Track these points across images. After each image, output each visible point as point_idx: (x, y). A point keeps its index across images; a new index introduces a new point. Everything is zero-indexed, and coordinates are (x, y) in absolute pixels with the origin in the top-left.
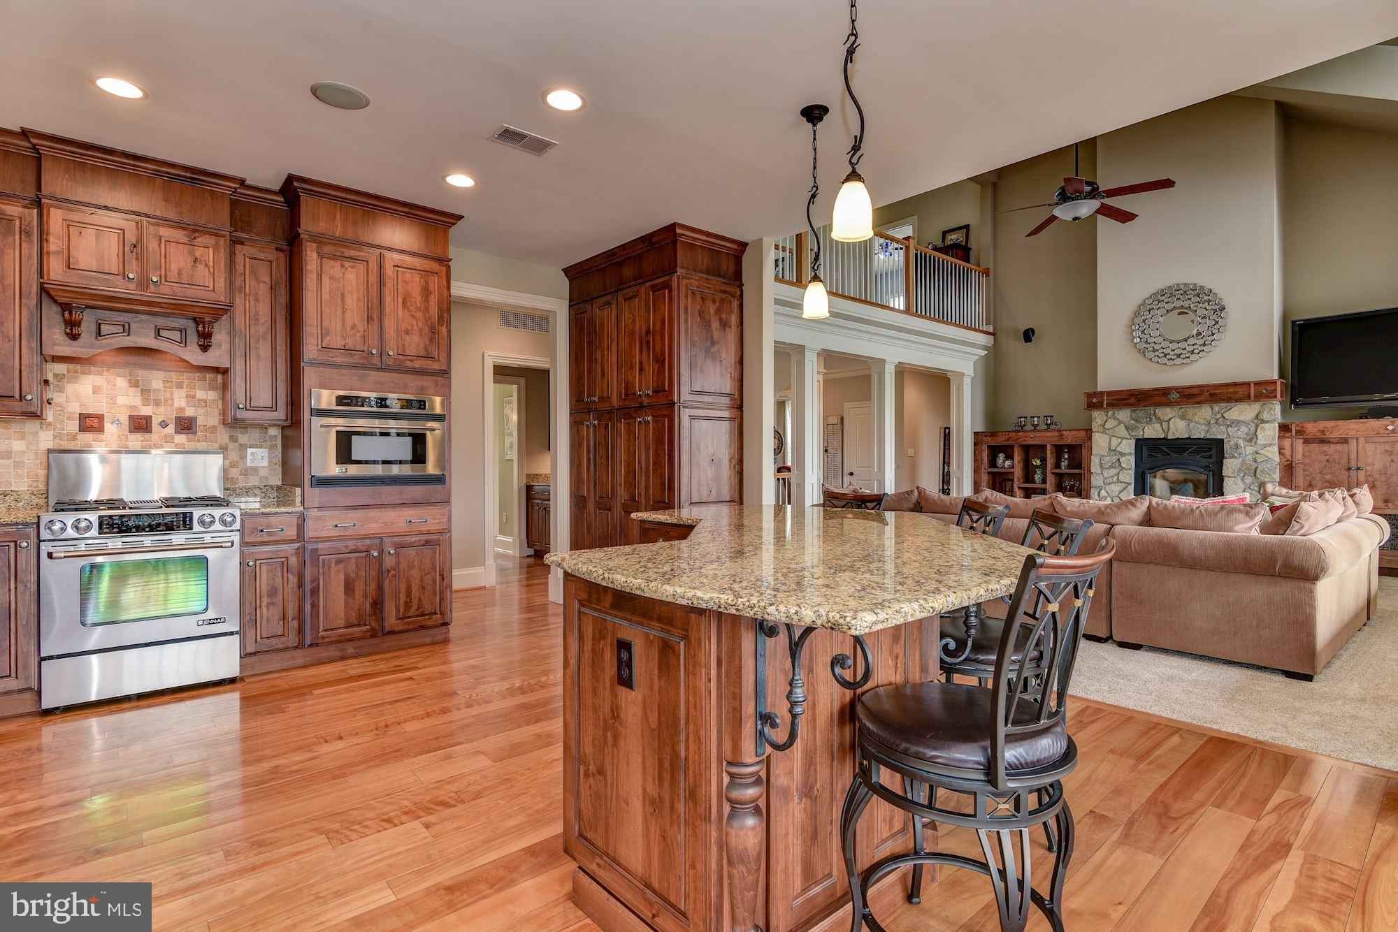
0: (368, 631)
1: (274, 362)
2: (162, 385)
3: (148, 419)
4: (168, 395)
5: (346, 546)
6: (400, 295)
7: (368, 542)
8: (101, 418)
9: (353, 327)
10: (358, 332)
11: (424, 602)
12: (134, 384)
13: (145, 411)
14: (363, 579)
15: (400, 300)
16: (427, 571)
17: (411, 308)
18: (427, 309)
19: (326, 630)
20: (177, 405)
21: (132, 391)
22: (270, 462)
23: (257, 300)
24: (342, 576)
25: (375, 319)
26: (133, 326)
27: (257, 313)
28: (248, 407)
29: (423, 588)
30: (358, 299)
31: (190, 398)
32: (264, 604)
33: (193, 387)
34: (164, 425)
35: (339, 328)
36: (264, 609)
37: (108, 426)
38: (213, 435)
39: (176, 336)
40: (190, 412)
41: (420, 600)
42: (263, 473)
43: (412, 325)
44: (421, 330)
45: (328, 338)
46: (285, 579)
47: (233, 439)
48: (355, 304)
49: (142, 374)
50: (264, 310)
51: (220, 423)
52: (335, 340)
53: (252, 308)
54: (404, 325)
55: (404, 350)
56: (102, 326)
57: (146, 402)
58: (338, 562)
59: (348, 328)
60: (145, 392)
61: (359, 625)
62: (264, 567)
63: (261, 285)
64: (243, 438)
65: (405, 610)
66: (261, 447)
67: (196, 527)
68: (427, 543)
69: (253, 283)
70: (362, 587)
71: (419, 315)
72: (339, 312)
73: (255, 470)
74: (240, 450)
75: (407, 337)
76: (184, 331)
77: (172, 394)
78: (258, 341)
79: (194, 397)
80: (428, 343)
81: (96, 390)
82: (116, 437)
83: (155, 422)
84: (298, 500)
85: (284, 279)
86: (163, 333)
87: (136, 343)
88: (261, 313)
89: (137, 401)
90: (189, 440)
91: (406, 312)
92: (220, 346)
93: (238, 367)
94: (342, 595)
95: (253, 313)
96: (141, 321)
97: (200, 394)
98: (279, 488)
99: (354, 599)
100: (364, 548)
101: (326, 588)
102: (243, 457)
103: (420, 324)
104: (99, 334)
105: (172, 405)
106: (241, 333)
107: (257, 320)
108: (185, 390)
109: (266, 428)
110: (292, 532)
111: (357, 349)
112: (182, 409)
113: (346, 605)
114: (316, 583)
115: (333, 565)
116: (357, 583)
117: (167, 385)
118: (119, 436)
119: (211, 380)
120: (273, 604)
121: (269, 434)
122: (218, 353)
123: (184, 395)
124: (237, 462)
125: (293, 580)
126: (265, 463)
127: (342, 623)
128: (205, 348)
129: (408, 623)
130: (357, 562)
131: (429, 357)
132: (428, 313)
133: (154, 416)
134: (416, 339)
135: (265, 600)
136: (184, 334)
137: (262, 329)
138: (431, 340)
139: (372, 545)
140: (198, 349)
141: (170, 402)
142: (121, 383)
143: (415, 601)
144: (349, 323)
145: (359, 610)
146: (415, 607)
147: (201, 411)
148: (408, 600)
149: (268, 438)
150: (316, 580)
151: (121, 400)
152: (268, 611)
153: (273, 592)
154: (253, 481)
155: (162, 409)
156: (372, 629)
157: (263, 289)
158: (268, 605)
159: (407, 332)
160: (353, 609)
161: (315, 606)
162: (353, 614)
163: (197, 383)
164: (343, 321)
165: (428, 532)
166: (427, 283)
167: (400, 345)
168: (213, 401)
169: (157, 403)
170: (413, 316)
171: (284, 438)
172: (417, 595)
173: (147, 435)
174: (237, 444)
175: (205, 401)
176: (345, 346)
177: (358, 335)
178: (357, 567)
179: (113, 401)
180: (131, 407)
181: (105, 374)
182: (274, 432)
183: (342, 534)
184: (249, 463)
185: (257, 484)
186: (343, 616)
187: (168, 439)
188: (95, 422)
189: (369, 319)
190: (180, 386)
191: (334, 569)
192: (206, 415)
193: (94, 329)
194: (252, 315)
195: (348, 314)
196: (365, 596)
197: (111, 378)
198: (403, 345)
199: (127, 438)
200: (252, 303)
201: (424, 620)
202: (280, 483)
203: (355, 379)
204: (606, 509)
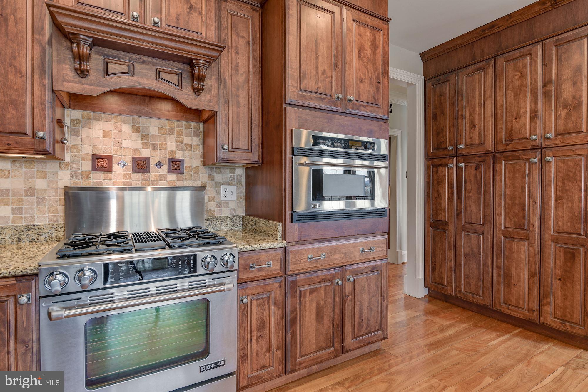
0: (333, 352)
1: (250, 108)
2: (158, 131)
3: (147, 160)
4: (162, 140)
5: (318, 277)
6: (357, 46)
7: (333, 272)
8: (109, 159)
9: (324, 72)
10: (328, 77)
11: (371, 322)
12: (136, 130)
13: (145, 153)
14: (329, 306)
15: (357, 51)
16: (373, 294)
17: (365, 59)
18: (375, 60)
19: (302, 356)
20: (169, 149)
21: (134, 136)
22: (237, 196)
23: (237, 53)
24: (314, 305)
25: (340, 66)
26: (138, 66)
27: (238, 64)
28: (230, 149)
29: (371, 309)
30: (328, 47)
31: (180, 142)
32: (255, 338)
33: (181, 134)
34: (159, 165)
35: (313, 73)
36: (255, 342)
37: (115, 167)
38: (196, 175)
39: (174, 78)
40: (179, 155)
41: (368, 320)
42: (232, 205)
43: (365, 75)
44: (371, 79)
45: (305, 81)
46: (271, 311)
47: (211, 178)
48: (325, 52)
49: (142, 121)
50: (242, 62)
51: (201, 165)
52: (310, 84)
53: (234, 59)
54: (359, 74)
55: (359, 97)
56: (110, 65)
57: (145, 145)
58: (312, 291)
59: (320, 73)
60: (145, 137)
61: (326, 348)
62: (255, 302)
63: (241, 40)
64: (218, 177)
65: (359, 330)
66: (231, 184)
67: (200, 270)
68: (374, 269)
69: (235, 37)
70: (329, 313)
71: (370, 66)
72: (313, 57)
73: (227, 203)
74: (216, 187)
75: (361, 85)
76: (180, 75)
77: (165, 139)
78: (238, 89)
79: (182, 142)
80: (375, 91)
81: (105, 134)
82: (122, 176)
83: (153, 163)
84: (280, 234)
85: (258, 36)
86: (164, 76)
87: (139, 83)
88: (240, 64)
89: (138, 145)
90: (178, 179)
91: (361, 62)
92: (210, 91)
93: (223, 112)
94: (314, 322)
95: (234, 63)
96: (143, 62)
97: (187, 140)
98: (244, 217)
99: (323, 324)
100: (330, 277)
101: (302, 316)
102: (218, 193)
103: (370, 74)
104: (106, 73)
105: (165, 149)
106: (225, 82)
107: (237, 70)
108: (175, 136)
109: (234, 169)
110: (277, 267)
111: (327, 93)
112: (173, 153)
113: (317, 330)
114: (295, 314)
115: (308, 294)
116: (325, 310)
117: (162, 131)
118: (124, 175)
119: (195, 128)
120: (262, 337)
121: (237, 173)
122: (208, 97)
123: (174, 140)
124: (214, 197)
125: (278, 312)
126: (234, 198)
127: (314, 347)
128: (198, 91)
129: (360, 342)
130: (325, 290)
131: (375, 103)
132: (376, 65)
133: (151, 158)
134: (367, 87)
135: (255, 334)
136: (180, 78)
137: (241, 80)
138: (378, 88)
139: (335, 274)
140: (191, 93)
141: (164, 146)
142: (126, 128)
143: (365, 321)
144: (321, 69)
145: (327, 334)
146: (365, 327)
147: (188, 154)
148: (360, 321)
149: (235, 177)
150: (295, 310)
151: (126, 144)
152: (257, 344)
153: (262, 326)
154: (225, 212)
155: (158, 152)
156: (336, 350)
157: (242, 42)
158: (258, 337)
159: (362, 81)
160: (322, 334)
161: (294, 335)
162: (322, 338)
163: (185, 131)
164: (317, 66)
165: (374, 260)
166: (375, 38)
167: (357, 92)
168: (196, 146)
169: (154, 147)
170: (365, 66)
171: (247, 177)
172: (366, 316)
173: (146, 175)
174: (214, 182)
175: (190, 146)
176: (317, 90)
177: (328, 80)
178: (325, 295)
179: (119, 144)
180: (134, 150)
181: (113, 120)
182: (240, 172)
183: (315, 265)
184: (223, 198)
185: (228, 214)
186: (315, 341)
187: (162, 177)
188: (105, 163)
189: (336, 65)
190: (171, 133)
191: (309, 298)
192: (191, 157)
193: (101, 67)
194: (233, 66)
195: (320, 60)
196: (331, 321)
197: (118, 124)
198: (359, 92)
199: (130, 177)
200: (234, 55)
201: (372, 337)
202: (244, 214)
203: (325, 120)
204: (480, 234)
